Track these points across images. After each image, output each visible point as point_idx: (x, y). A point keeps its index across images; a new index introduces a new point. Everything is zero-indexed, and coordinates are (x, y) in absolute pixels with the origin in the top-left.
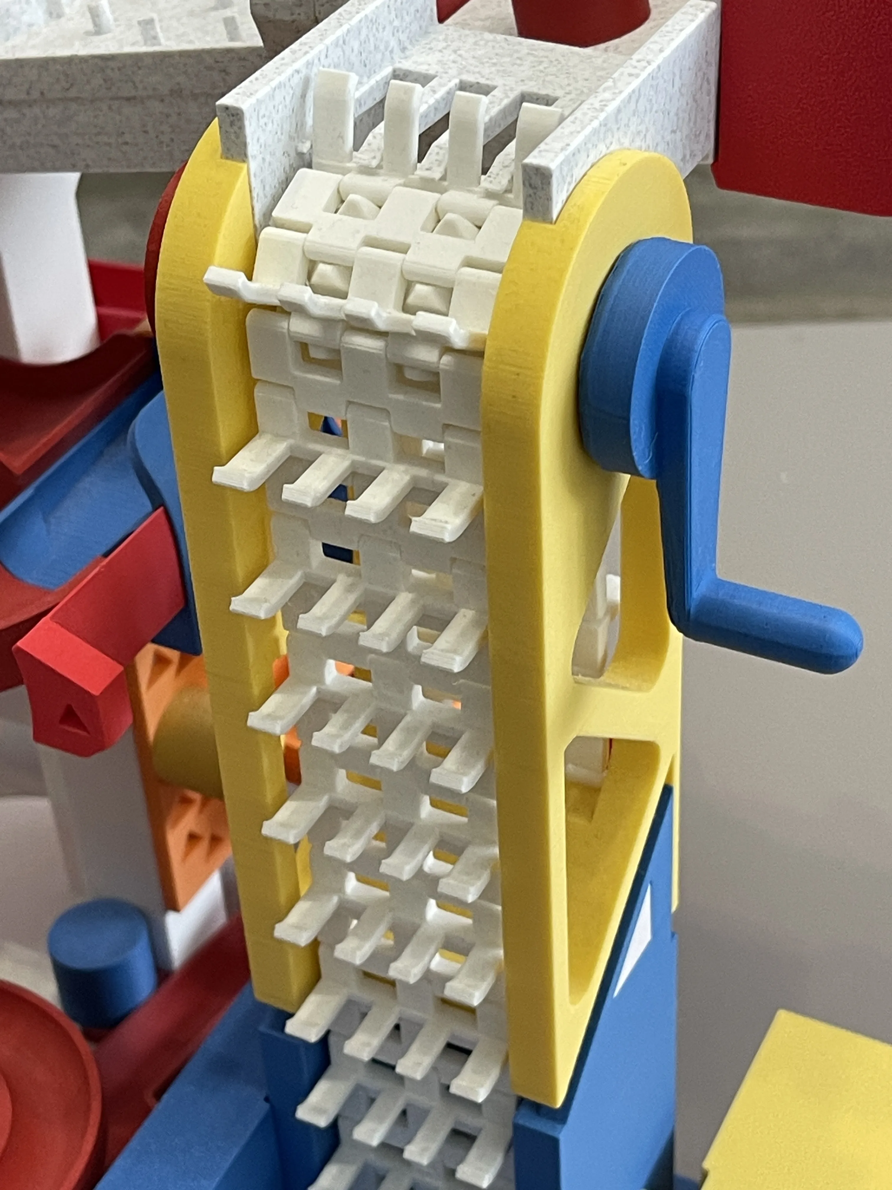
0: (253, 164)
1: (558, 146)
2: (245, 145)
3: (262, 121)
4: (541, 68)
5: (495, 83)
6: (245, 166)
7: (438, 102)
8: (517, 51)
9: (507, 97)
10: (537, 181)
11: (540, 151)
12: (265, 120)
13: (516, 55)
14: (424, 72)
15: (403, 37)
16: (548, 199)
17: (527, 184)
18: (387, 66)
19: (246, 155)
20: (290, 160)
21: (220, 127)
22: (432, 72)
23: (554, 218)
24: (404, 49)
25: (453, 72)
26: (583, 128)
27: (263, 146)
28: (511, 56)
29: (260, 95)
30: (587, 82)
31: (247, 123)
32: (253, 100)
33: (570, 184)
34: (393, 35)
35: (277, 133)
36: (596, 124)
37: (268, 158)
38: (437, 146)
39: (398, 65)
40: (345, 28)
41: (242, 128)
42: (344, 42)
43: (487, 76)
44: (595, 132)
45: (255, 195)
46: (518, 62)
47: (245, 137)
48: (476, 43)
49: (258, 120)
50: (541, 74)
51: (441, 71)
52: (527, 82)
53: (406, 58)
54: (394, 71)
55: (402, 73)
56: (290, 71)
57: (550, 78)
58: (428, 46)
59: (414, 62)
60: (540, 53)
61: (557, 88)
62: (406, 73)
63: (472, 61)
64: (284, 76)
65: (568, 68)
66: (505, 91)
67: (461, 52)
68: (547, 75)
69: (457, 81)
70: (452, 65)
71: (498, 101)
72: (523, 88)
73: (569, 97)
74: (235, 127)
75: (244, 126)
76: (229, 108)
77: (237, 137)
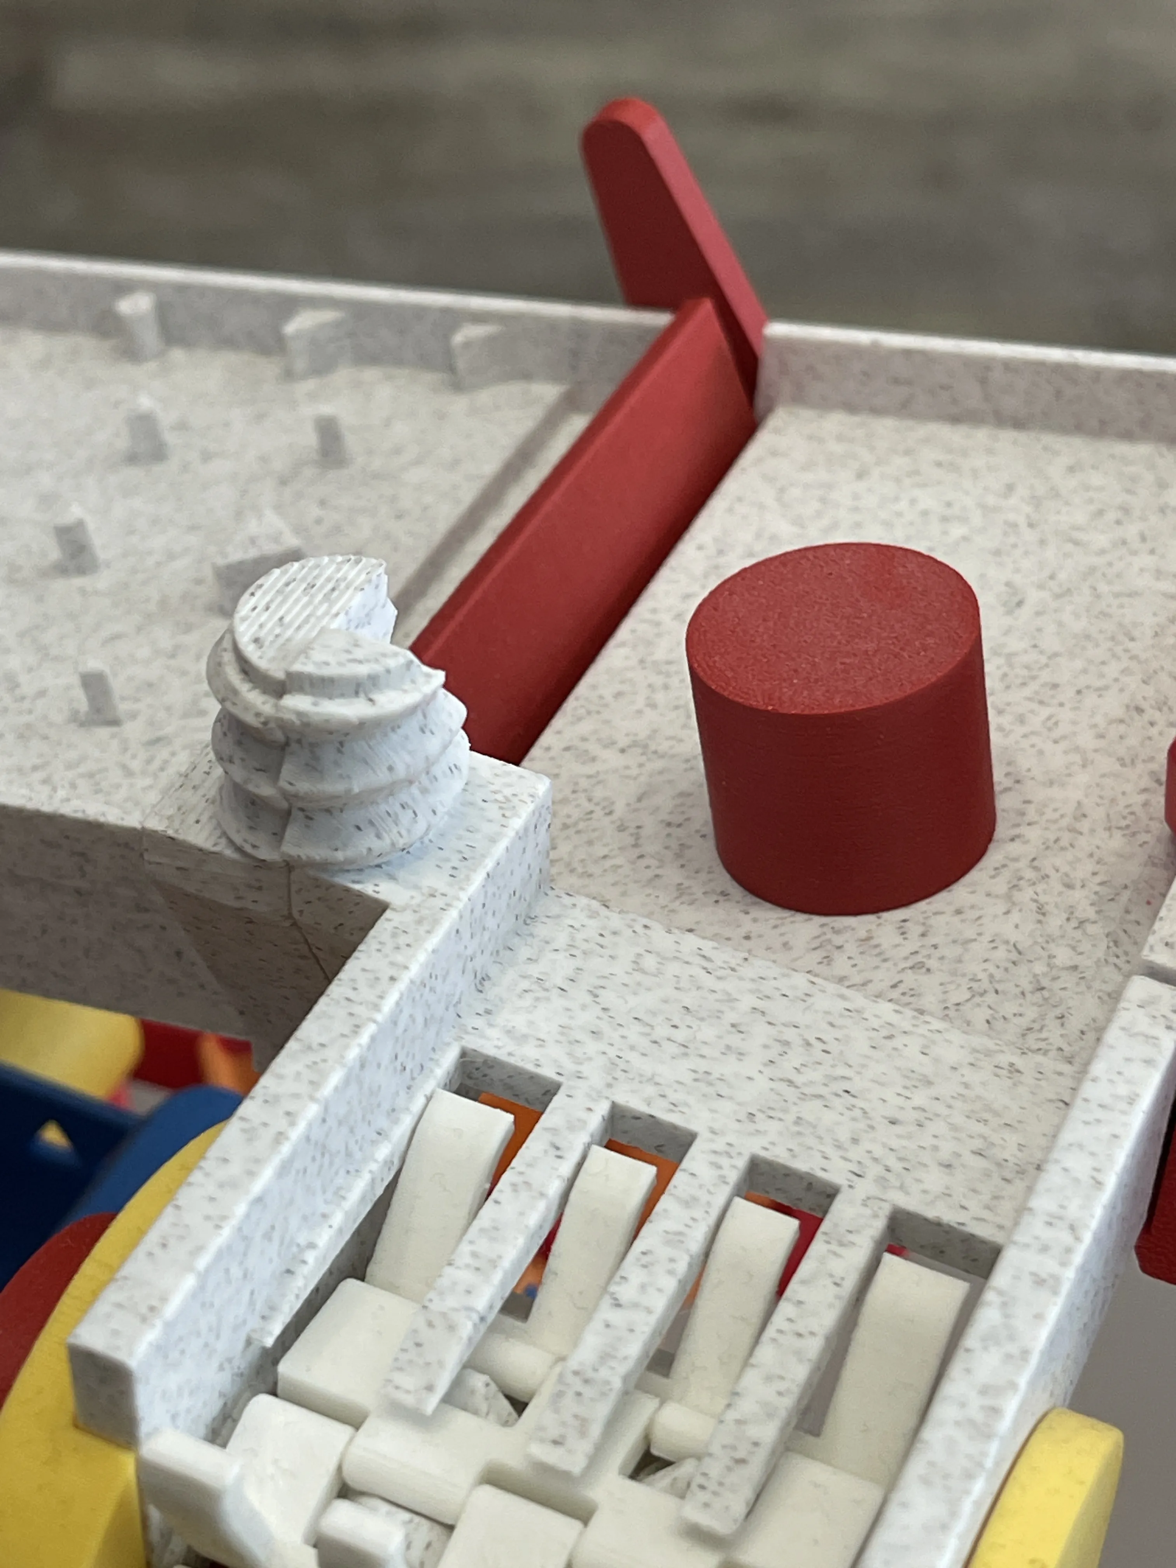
2: (133, 1422)
3: (174, 1354)
4: (787, 1066)
6: (130, 1457)
8: (731, 1000)
9: (723, 1180)
12: (181, 1346)
13: (731, 1017)
14: (530, 1067)
18: (448, 1044)
19: (134, 1437)
20: (233, 1367)
21: (75, 1378)
22: (548, 1072)
24: (482, 981)
25: (595, 1074)
28: (718, 1015)
30: (896, 1129)
32: (152, 1335)
34: (464, 972)
37: (185, 1405)
39: (473, 1043)
41: (126, 1394)
43: (673, 1097)
46: (735, 1040)
48: (637, 966)
50: (790, 1093)
51: (569, 1066)
52: (762, 1123)
53: (488, 1012)
54: (464, 1054)
55: (481, 1060)
56: (241, 1209)
57: (810, 1110)
58: (535, 970)
59: (509, 1032)
60: (779, 1009)
61: (830, 1151)
62: (491, 1063)
63: (634, 1032)
64: (226, 1232)
65: (847, 1072)
66: (715, 1152)
67: (608, 997)
68: (804, 1097)
69: (602, 1109)
70: (592, 1047)
71: (704, 1197)
72: (755, 1146)
73: (864, 1187)
74: (109, 1390)
75: (132, 1392)
76: (96, 1355)
77: (114, 1405)
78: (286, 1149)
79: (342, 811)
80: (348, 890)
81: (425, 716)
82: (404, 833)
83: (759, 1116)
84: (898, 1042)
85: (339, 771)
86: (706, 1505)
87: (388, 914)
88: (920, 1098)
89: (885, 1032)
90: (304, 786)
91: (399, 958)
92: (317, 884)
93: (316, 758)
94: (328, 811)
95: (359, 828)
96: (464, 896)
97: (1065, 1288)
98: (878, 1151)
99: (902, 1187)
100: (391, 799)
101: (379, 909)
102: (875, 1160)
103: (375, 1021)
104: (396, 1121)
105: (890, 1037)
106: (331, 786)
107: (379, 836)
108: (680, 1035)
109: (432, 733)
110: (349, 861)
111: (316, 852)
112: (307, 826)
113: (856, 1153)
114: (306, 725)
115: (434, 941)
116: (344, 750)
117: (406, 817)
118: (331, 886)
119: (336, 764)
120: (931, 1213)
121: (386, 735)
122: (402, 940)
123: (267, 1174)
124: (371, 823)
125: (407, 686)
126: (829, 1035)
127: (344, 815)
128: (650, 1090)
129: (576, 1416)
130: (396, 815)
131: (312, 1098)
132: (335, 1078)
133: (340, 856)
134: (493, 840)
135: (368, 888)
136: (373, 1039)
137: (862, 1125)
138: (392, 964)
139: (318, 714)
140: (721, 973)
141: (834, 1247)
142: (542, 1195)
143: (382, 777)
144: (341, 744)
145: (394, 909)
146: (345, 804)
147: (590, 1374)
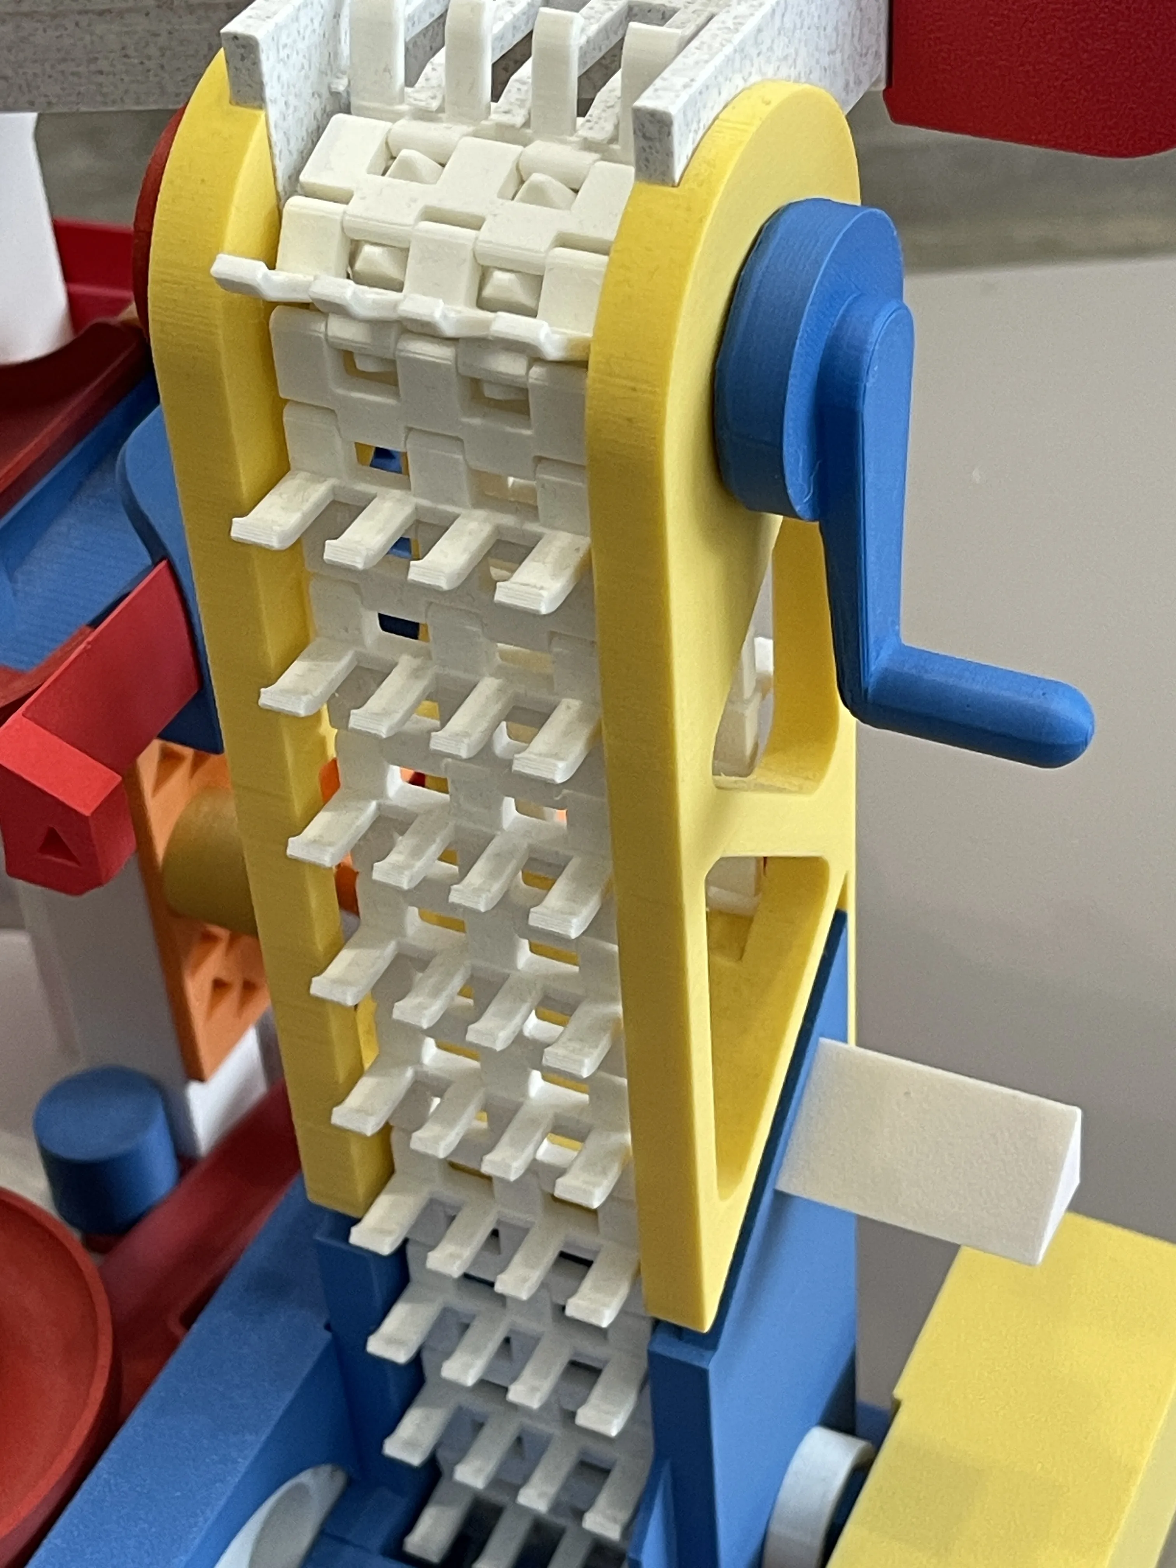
0: (273, 111)
1: (679, 81)
2: (261, 85)
6: (262, 114)
7: (516, 18)
10: (652, 130)
11: (656, 90)
12: (287, 51)
16: (667, 155)
17: (640, 134)
19: (263, 99)
20: (321, 103)
21: (227, 62)
23: (677, 180)
26: (712, 56)
27: (286, 86)
29: (278, 17)
31: (263, 57)
32: (270, 25)
33: (696, 132)
35: (303, 68)
36: (728, 49)
37: (293, 101)
38: (517, 81)
41: (256, 63)
44: (729, 60)
45: (276, 151)
47: (260, 75)
49: (278, 51)
66: (606, 3)
74: (248, 63)
75: (259, 60)
76: (239, 37)
77: (250, 76)
86: (592, 128)
129: (516, 102)
147: (526, 81)
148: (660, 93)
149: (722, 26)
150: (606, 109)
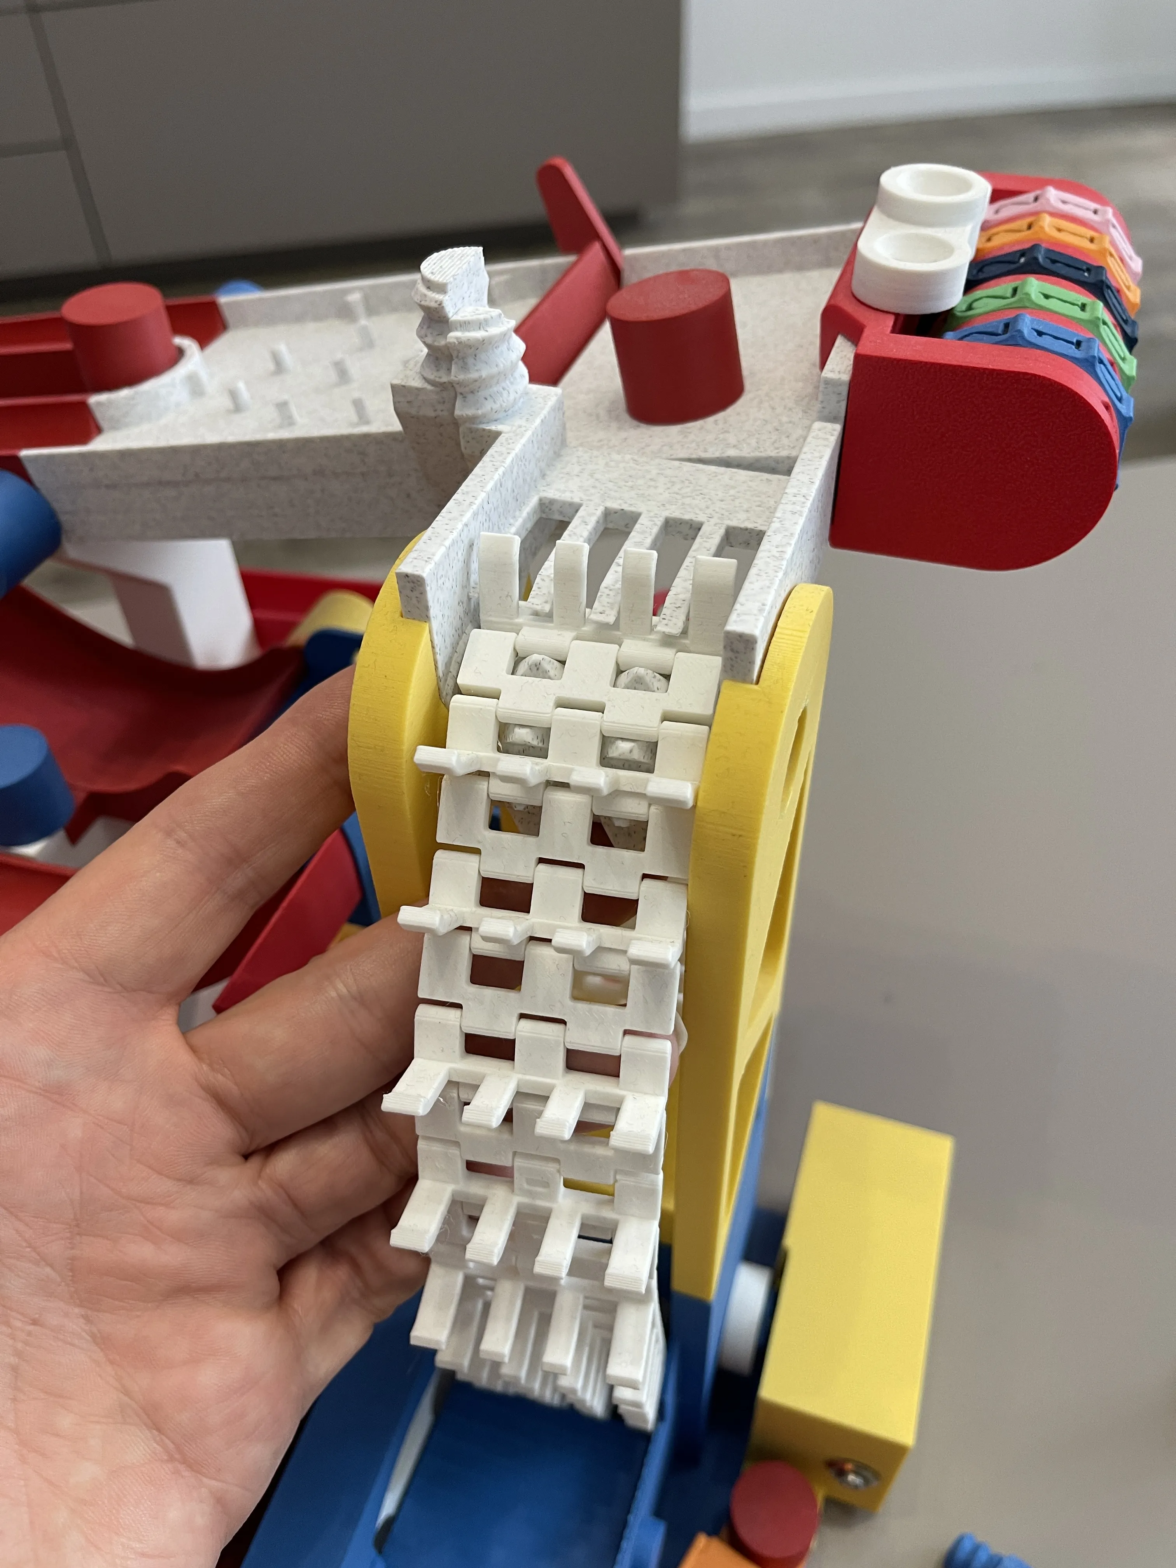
0: (435, 624)
1: (755, 606)
2: (427, 608)
3: (440, 582)
4: (676, 488)
5: (640, 510)
6: (427, 626)
8: (649, 472)
9: (655, 524)
10: (738, 645)
11: (736, 616)
13: (648, 477)
14: (569, 500)
15: (543, 464)
16: (750, 662)
17: (729, 649)
18: (533, 496)
19: (428, 615)
20: (463, 608)
21: (400, 592)
22: (576, 500)
23: (755, 679)
24: (544, 476)
25: (596, 499)
27: (442, 603)
28: (644, 477)
29: (437, 558)
30: (723, 503)
31: (428, 588)
32: (431, 566)
33: (765, 641)
34: (536, 465)
35: (452, 588)
37: (447, 613)
39: (544, 495)
40: (501, 471)
41: (423, 593)
42: (501, 486)
43: (629, 502)
45: (437, 650)
46: (652, 483)
47: (426, 601)
48: (607, 464)
49: (437, 581)
50: (678, 497)
51: (584, 497)
52: (667, 506)
53: (548, 485)
54: (540, 500)
55: (547, 502)
56: (460, 526)
57: (687, 501)
58: (565, 471)
59: (557, 490)
60: (668, 472)
61: (698, 512)
62: (552, 502)
63: (610, 485)
64: (456, 533)
65: (700, 488)
66: (651, 517)
67: (597, 476)
68: (683, 497)
69: (601, 509)
70: (593, 491)
71: (648, 530)
72: (666, 514)
73: (713, 521)
74: (416, 593)
75: (425, 591)
76: (409, 576)
77: (418, 602)
78: (475, 507)
79: (478, 392)
80: (484, 430)
81: (509, 343)
82: (505, 401)
83: (667, 505)
84: (720, 477)
85: (476, 368)
86: (666, 625)
87: (502, 435)
88: (732, 492)
89: (714, 475)
90: (461, 377)
91: (509, 446)
92: (471, 431)
93: (466, 364)
94: (472, 392)
95: (486, 399)
96: (533, 427)
97: (805, 514)
98: (717, 510)
99: (729, 519)
100: (498, 385)
101: (498, 434)
102: (717, 513)
103: (504, 467)
104: (517, 520)
105: (716, 476)
106: (474, 375)
107: (495, 402)
108: (630, 484)
109: (513, 351)
110: (484, 416)
111: (470, 412)
112: (464, 401)
113: (708, 511)
114: (460, 343)
115: (523, 441)
116: (477, 358)
117: (505, 393)
118: (477, 430)
119: (475, 365)
120: (742, 526)
121: (493, 350)
122: (510, 441)
123: (468, 515)
124: (491, 396)
125: (501, 325)
126: (691, 478)
127: (479, 393)
128: (620, 501)
129: (608, 603)
130: (501, 393)
131: (482, 491)
132: (490, 485)
133: (480, 412)
134: (542, 409)
135: (493, 427)
136: (504, 474)
137: (710, 502)
138: (508, 449)
139: (464, 337)
140: (642, 464)
141: (705, 539)
142: (581, 536)
143: (495, 370)
144: (475, 356)
145: (505, 433)
146: (479, 388)
147: (612, 587)
148: (743, 617)
149: (769, 554)
150: (676, 609)
